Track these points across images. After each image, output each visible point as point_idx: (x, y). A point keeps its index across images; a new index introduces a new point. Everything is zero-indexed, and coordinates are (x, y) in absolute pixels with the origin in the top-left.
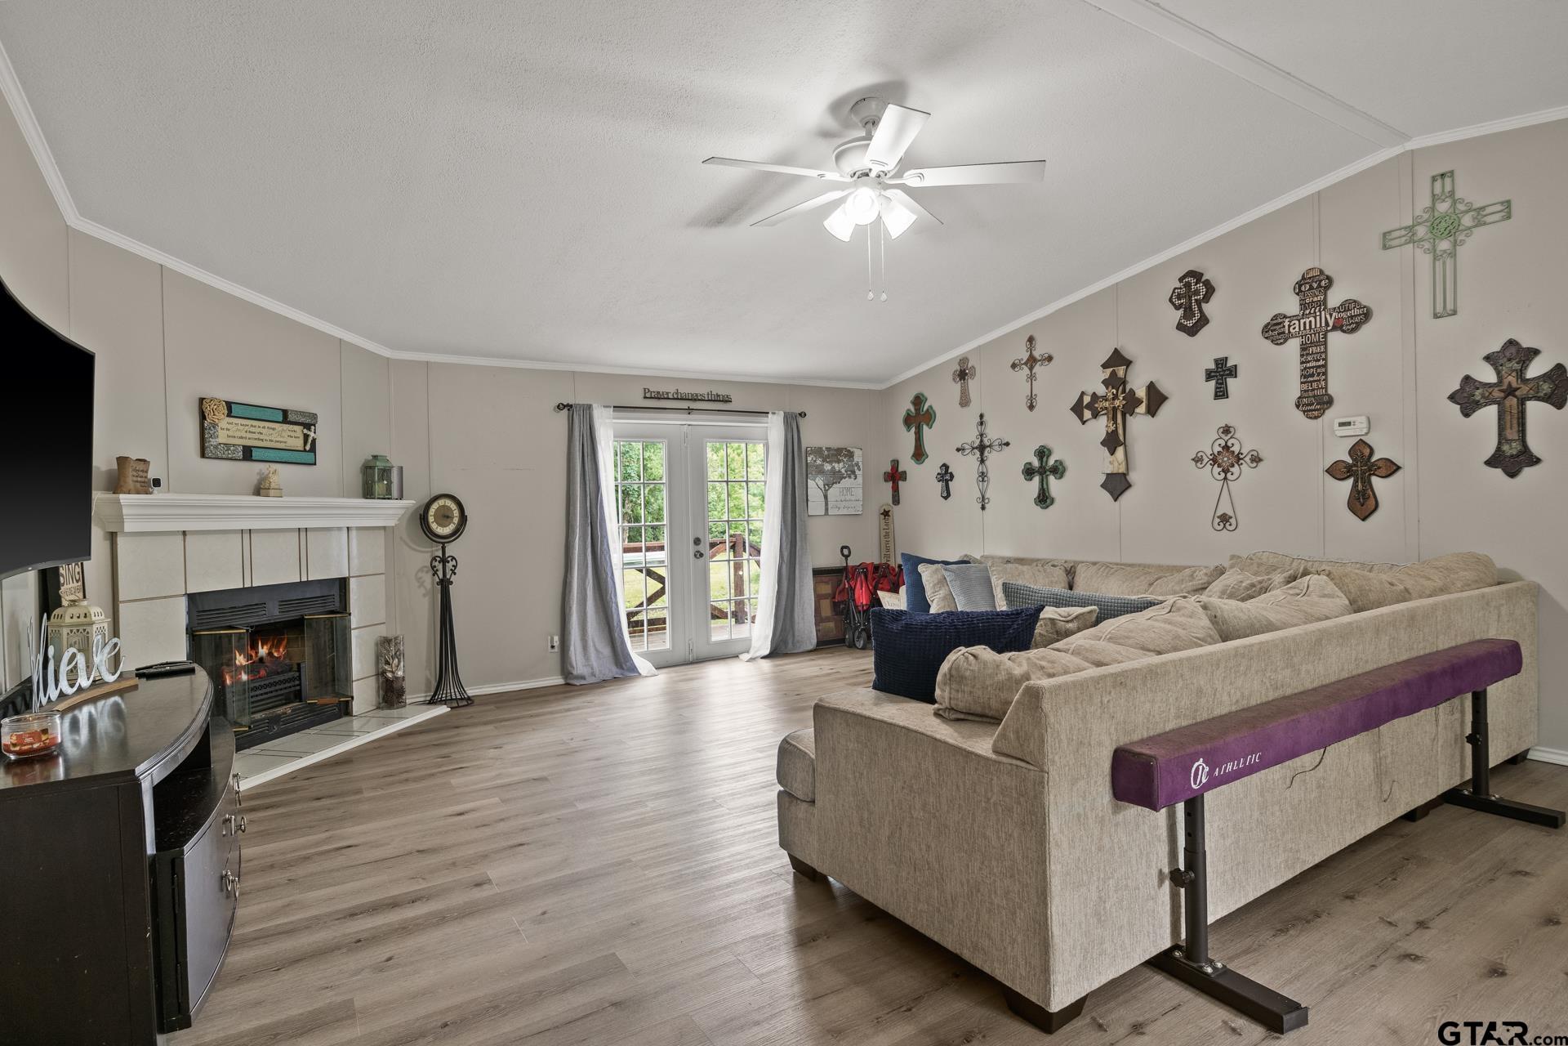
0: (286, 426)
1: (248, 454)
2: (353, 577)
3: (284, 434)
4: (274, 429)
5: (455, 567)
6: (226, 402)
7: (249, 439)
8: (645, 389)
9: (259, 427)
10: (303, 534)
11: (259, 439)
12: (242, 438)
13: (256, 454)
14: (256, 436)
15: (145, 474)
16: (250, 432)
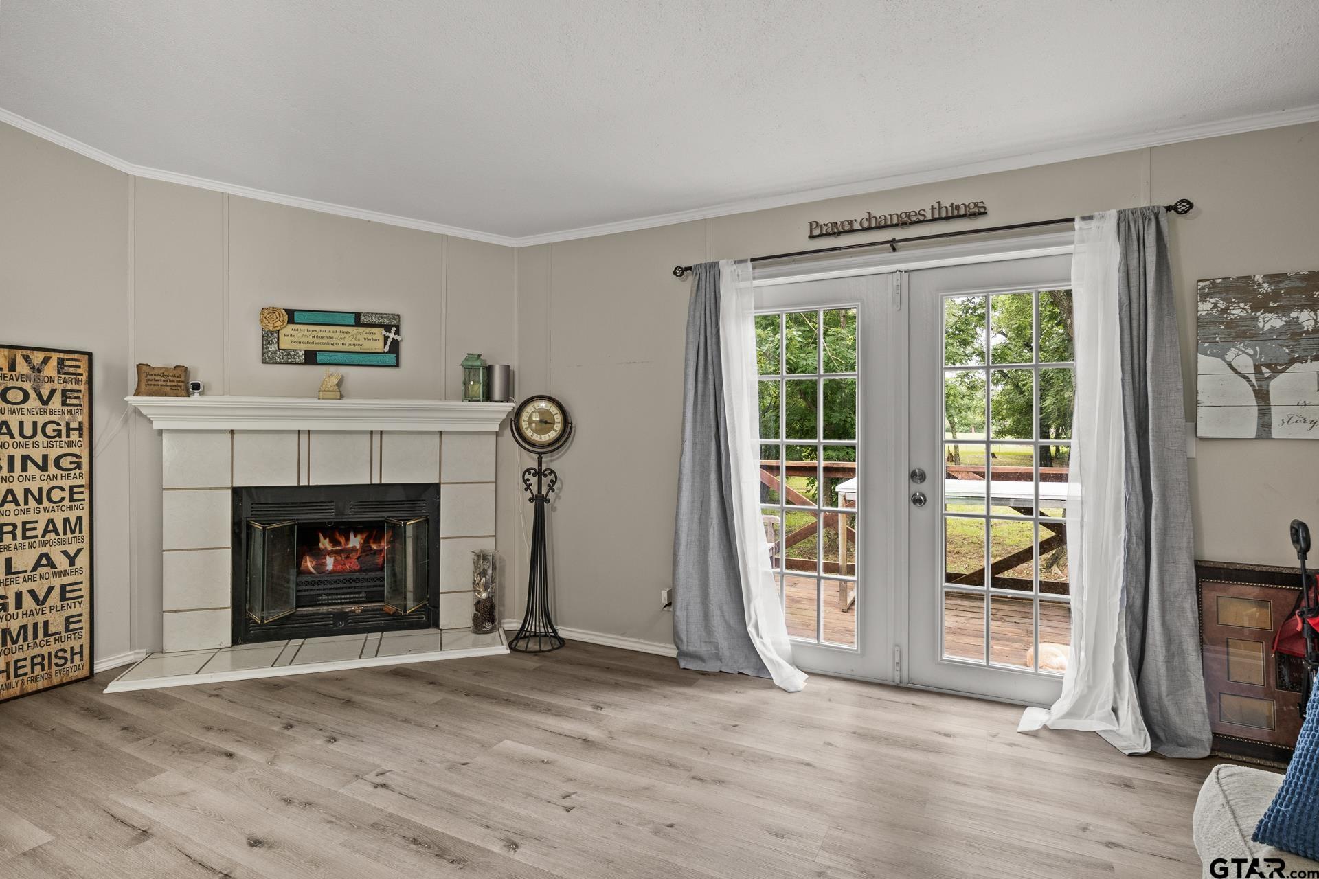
0: (361, 330)
1: (311, 358)
2: (443, 483)
3: (358, 337)
4: (347, 333)
5: (554, 482)
6: (286, 310)
7: (317, 343)
8: (811, 223)
9: (328, 331)
10: (376, 438)
11: (328, 343)
12: (308, 343)
13: (320, 358)
14: (326, 340)
15: (178, 379)
16: (318, 337)
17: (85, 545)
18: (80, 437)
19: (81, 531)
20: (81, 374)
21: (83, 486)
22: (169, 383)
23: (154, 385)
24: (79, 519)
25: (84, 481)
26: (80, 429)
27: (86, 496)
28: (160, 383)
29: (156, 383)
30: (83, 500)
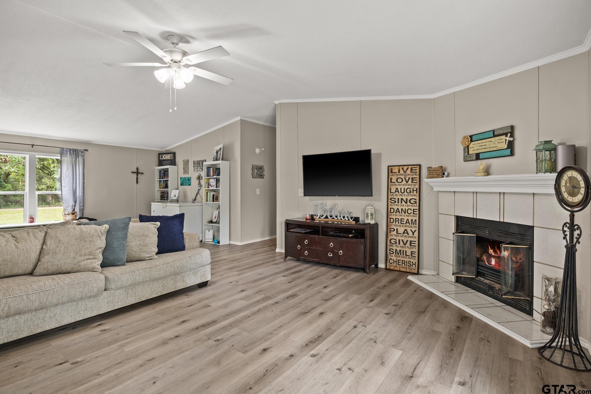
0: (496, 138)
1: (478, 157)
2: (535, 226)
3: (495, 142)
4: (491, 141)
6: (469, 136)
7: (481, 149)
9: (485, 142)
10: (502, 196)
11: (483, 149)
12: (478, 149)
13: (481, 156)
15: (439, 171)
16: (481, 146)
17: (417, 229)
18: (416, 193)
19: (416, 225)
20: (417, 172)
21: (417, 209)
22: (436, 173)
23: (432, 174)
24: (416, 220)
25: (417, 208)
26: (416, 190)
27: (417, 213)
28: (434, 173)
29: (432, 173)
30: (417, 214)
